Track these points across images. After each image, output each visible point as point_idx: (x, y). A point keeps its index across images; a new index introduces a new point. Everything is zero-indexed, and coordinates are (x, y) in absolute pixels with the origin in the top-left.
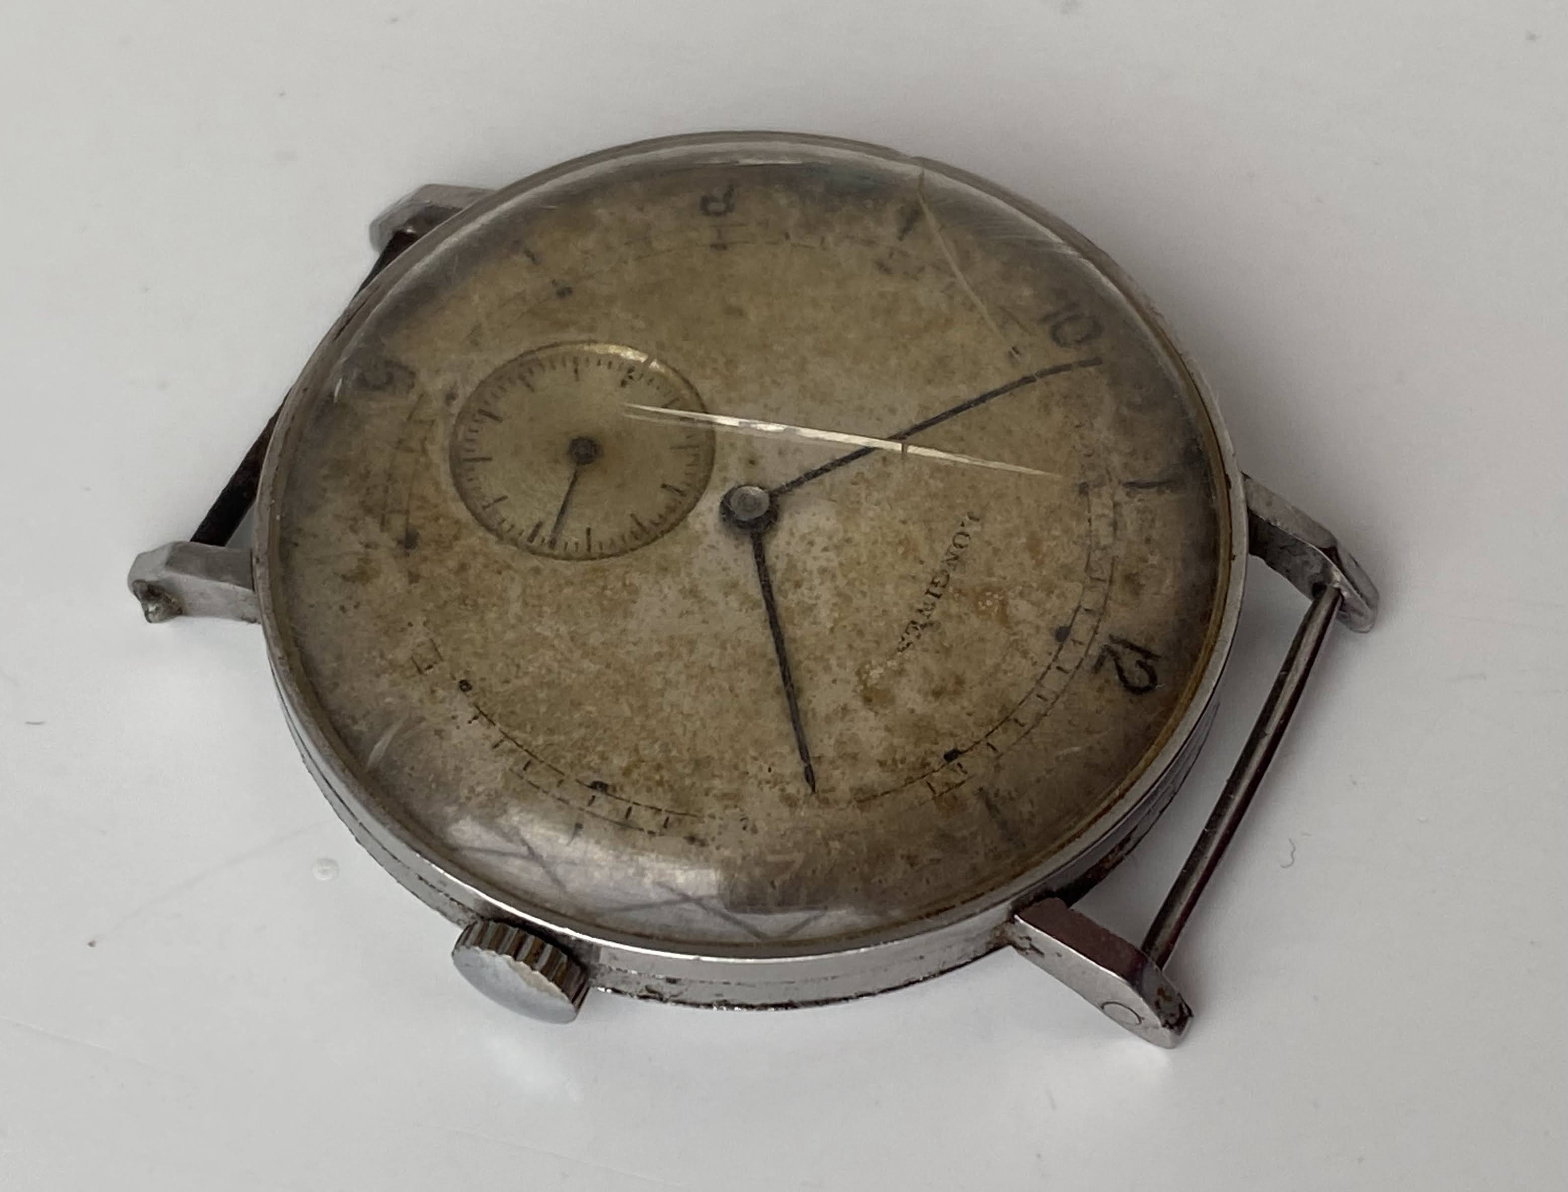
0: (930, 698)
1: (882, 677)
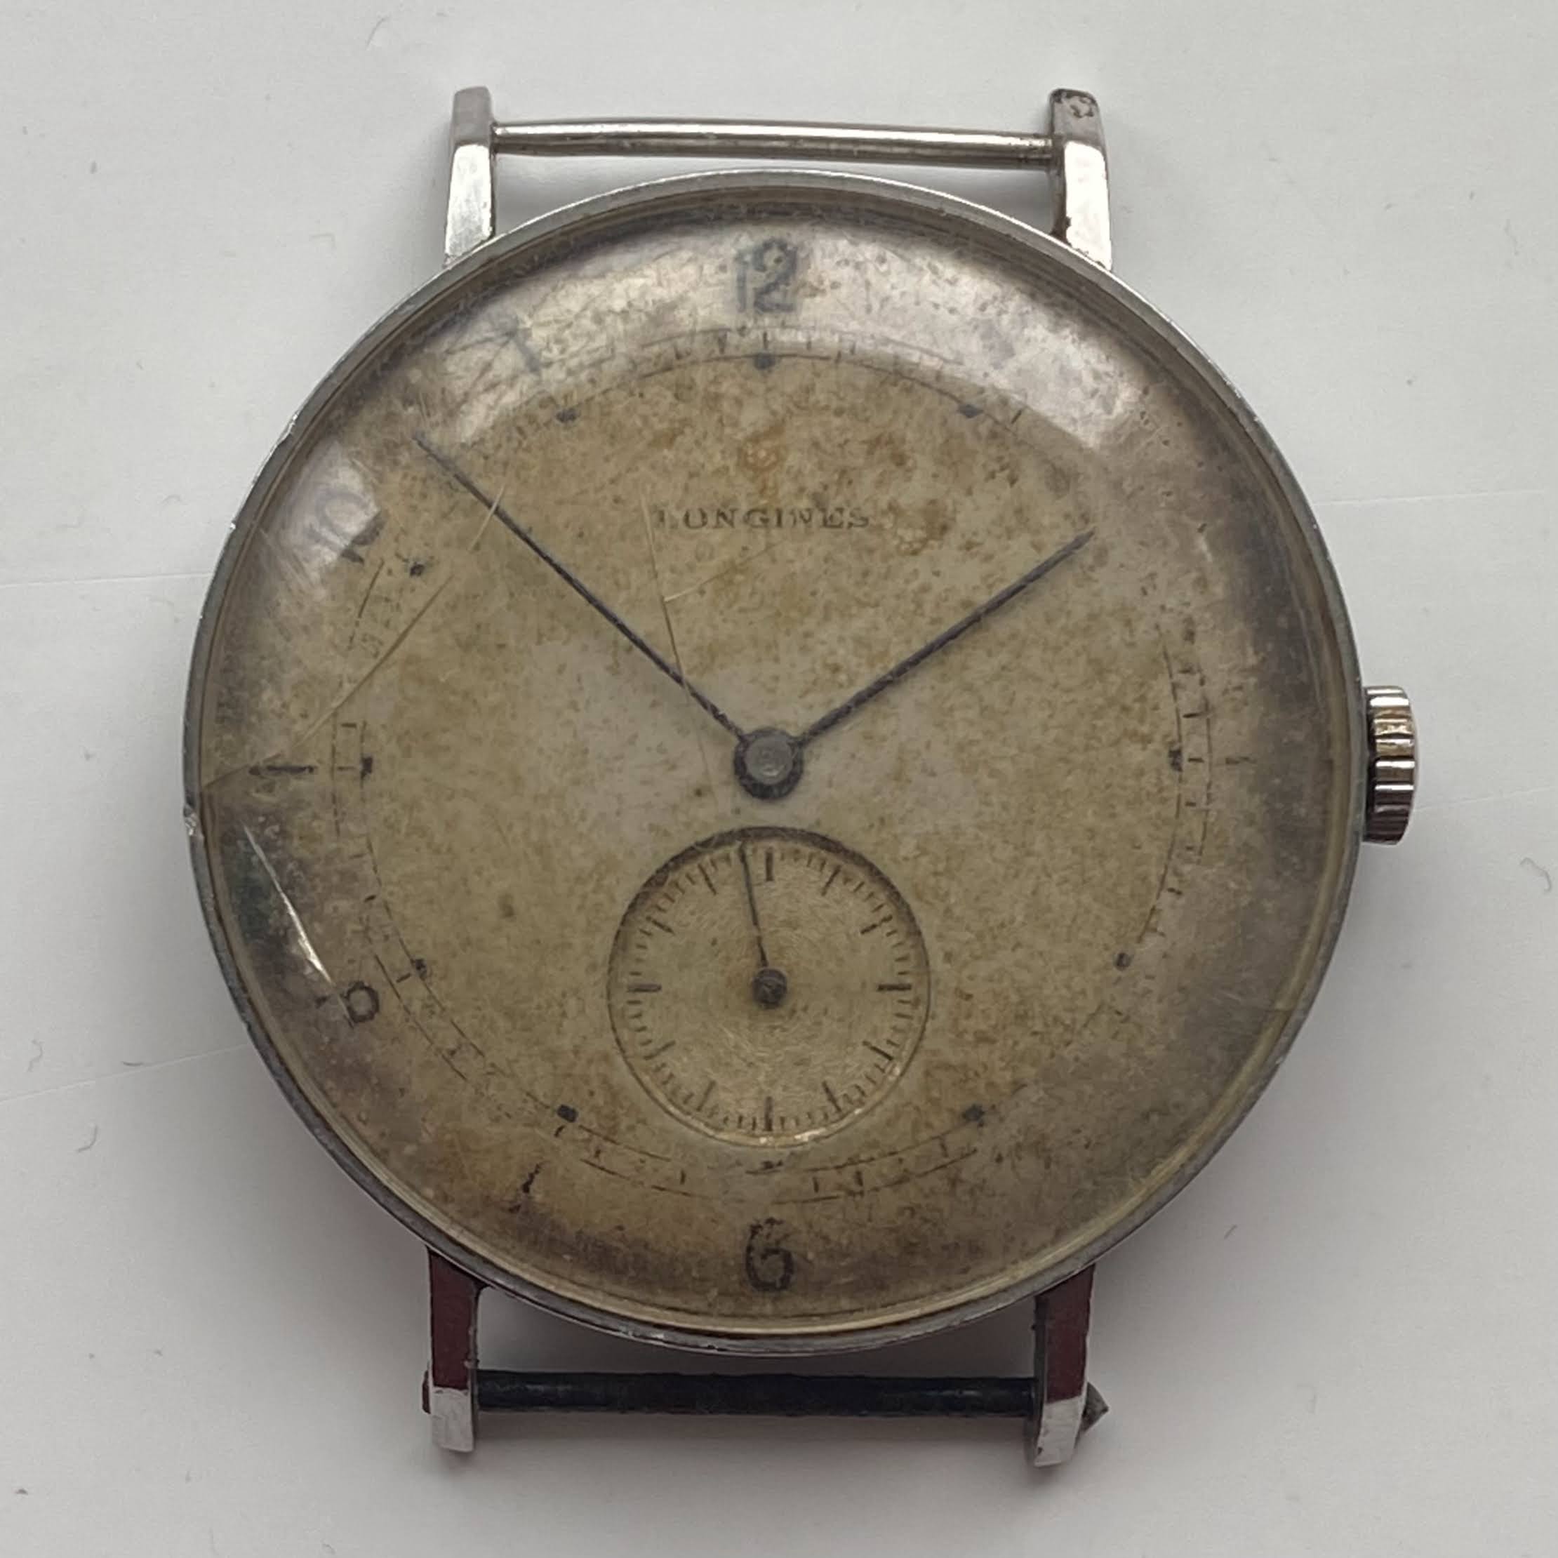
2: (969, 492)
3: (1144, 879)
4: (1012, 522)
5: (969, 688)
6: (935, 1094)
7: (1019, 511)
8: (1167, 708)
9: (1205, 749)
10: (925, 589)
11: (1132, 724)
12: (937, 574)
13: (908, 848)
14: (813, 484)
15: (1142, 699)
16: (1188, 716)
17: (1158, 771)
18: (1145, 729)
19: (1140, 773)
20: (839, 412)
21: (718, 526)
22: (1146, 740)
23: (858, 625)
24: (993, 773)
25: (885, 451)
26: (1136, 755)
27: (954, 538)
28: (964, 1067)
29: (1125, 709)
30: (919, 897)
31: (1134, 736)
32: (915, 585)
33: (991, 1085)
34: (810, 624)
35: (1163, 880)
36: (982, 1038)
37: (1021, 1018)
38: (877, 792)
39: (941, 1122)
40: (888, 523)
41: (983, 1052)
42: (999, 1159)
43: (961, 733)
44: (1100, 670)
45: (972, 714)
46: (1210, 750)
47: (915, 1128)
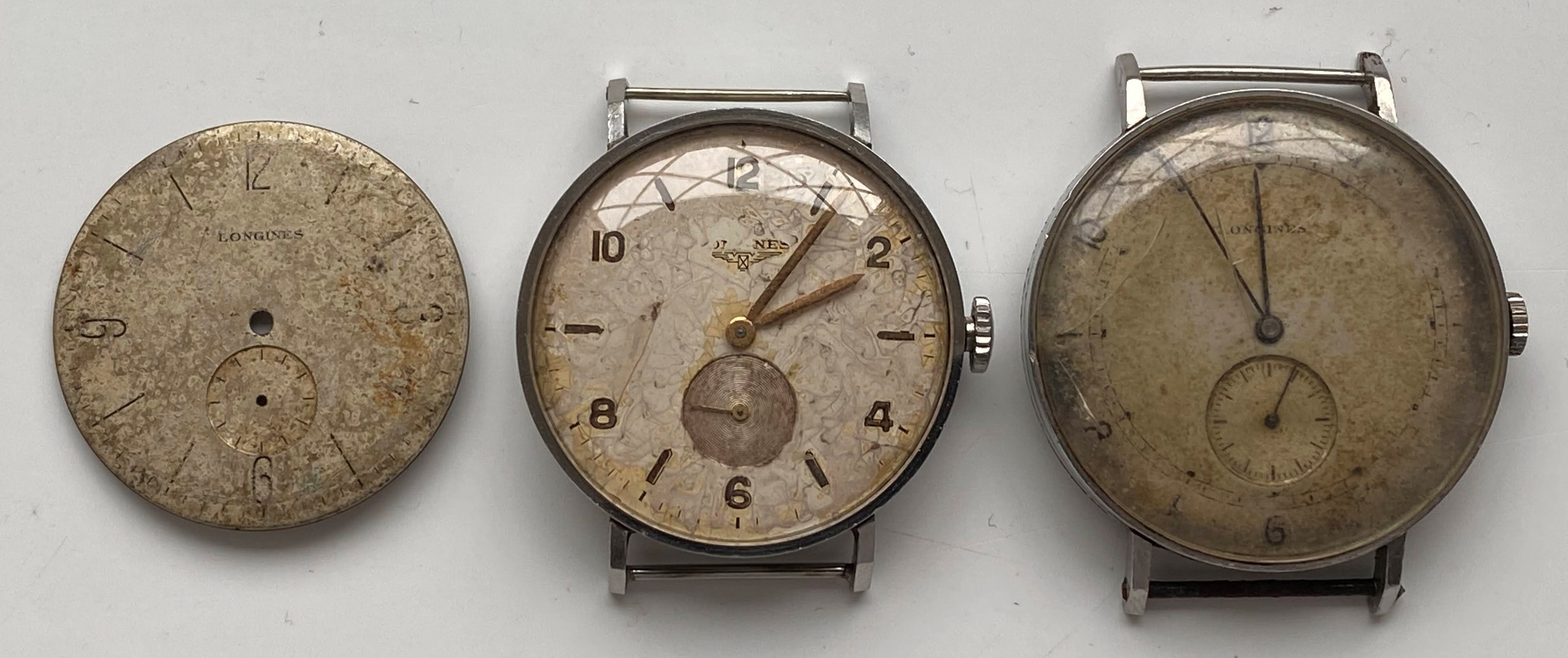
0: (1322, 207)
1: (1323, 232)
2: (1346, 218)
3: (1422, 373)
4: (1364, 229)
5: (1349, 297)
6: (1341, 463)
7: (1366, 226)
8: (1429, 304)
9: (1444, 321)
10: (1329, 257)
11: (1415, 311)
12: (1335, 251)
13: (1326, 362)
14: (1282, 216)
15: (1419, 301)
16: (1438, 307)
17: (1427, 331)
18: (1420, 313)
19: (1419, 331)
20: (1292, 186)
21: (1244, 233)
22: (1421, 317)
23: (1302, 273)
24: (1360, 332)
25: (1312, 201)
26: (1418, 323)
27: (1341, 237)
28: (1353, 451)
29: (1412, 305)
30: (1332, 382)
31: (1416, 315)
32: (1325, 256)
33: (1363, 459)
34: (1284, 272)
35: (1429, 373)
36: (1360, 440)
37: (1375, 431)
38: (1313, 340)
39: (1344, 475)
40: (1313, 230)
41: (1360, 446)
42: (1368, 489)
43: (1347, 315)
44: (1401, 289)
45: (1351, 308)
46: (1447, 321)
47: (1334, 477)
